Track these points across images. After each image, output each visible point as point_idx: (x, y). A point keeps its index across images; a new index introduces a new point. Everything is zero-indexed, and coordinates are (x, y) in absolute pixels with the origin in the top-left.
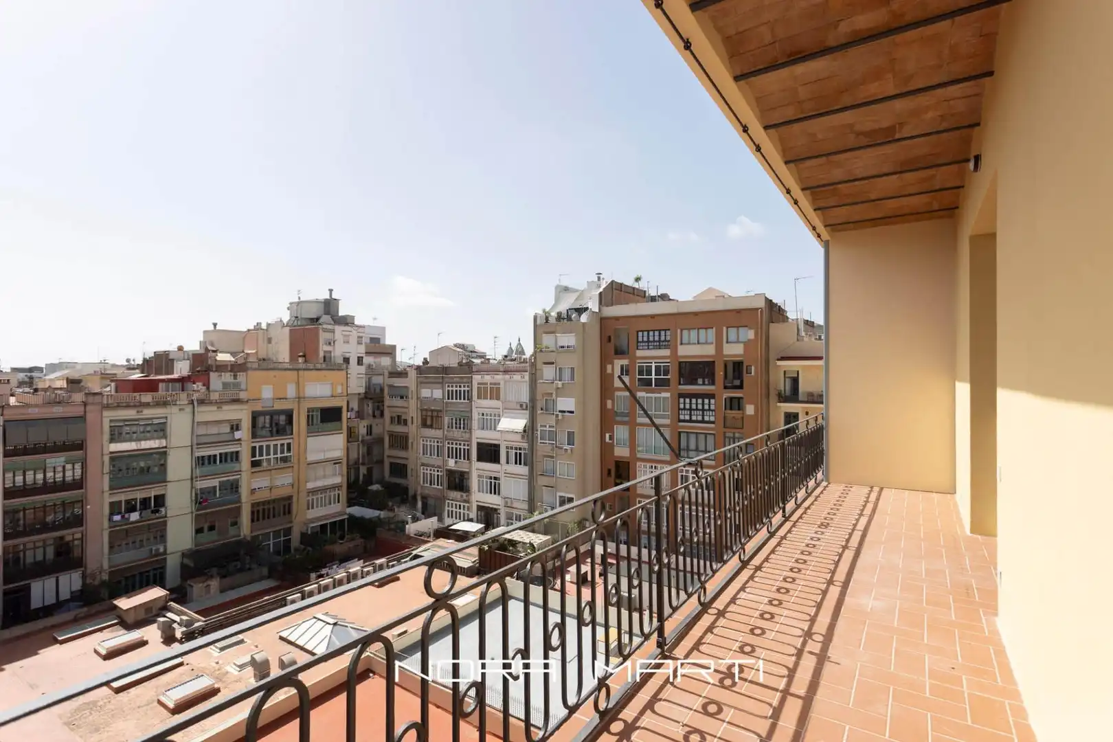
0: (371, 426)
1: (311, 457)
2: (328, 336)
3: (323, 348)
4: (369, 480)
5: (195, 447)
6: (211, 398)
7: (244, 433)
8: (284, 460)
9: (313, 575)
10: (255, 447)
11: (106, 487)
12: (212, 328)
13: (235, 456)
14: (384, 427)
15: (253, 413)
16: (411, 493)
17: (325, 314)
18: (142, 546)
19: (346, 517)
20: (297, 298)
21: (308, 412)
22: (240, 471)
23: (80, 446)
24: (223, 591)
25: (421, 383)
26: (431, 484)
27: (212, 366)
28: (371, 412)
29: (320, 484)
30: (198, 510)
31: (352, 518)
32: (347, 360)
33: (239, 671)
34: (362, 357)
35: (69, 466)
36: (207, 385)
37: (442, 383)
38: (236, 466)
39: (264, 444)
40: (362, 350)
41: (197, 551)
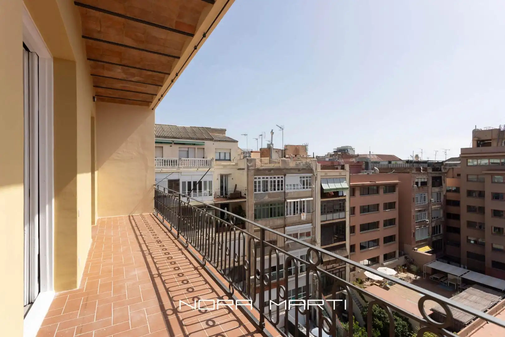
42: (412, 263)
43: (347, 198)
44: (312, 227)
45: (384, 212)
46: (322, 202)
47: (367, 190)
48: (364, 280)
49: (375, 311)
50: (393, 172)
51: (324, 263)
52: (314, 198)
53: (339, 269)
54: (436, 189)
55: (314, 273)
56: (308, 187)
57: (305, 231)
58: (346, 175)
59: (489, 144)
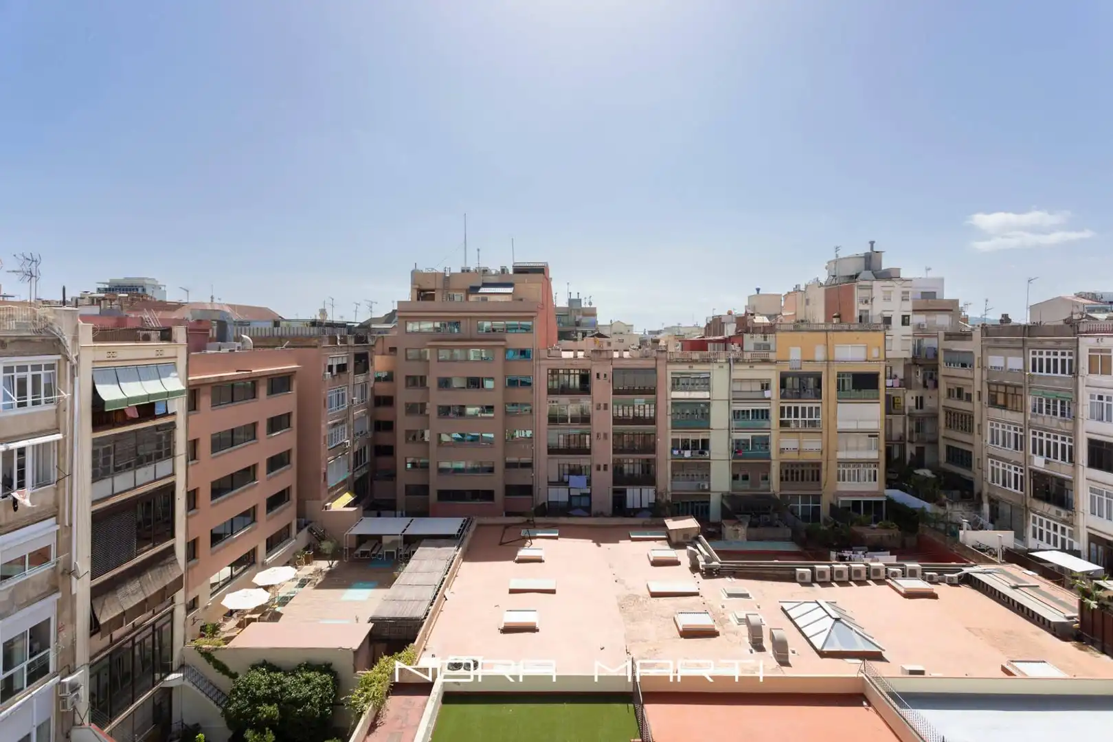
0: (921, 398)
1: (841, 425)
2: (865, 293)
3: (859, 307)
4: (919, 461)
5: (731, 401)
6: (745, 358)
7: (774, 392)
8: (813, 424)
9: (833, 554)
10: (784, 407)
11: (669, 425)
12: (756, 292)
13: (765, 414)
14: (939, 400)
15: (782, 374)
16: (976, 490)
17: (866, 270)
18: (693, 480)
19: (884, 499)
20: (835, 255)
21: (838, 376)
22: (770, 429)
23: (653, 391)
24: (749, 539)
25: (989, 347)
26: (1004, 484)
27: (750, 328)
28: (920, 381)
29: (852, 455)
30: (733, 459)
31: (890, 501)
32: (887, 321)
33: (739, 624)
34: (909, 316)
35: (647, 406)
36: (741, 346)
37: (1023, 348)
38: (765, 423)
39: (793, 406)
40: (908, 307)
41: (733, 496)
42: (321, 538)
43: (180, 421)
44: (58, 527)
45: (268, 438)
46: (95, 442)
47: (229, 392)
48: (221, 621)
49: (258, 688)
50: (286, 347)
51: (102, 628)
52: (65, 434)
53: (153, 625)
54: (361, 378)
55: (62, 679)
56: (43, 398)
57: (26, 551)
58: (176, 357)
59: (432, 297)
